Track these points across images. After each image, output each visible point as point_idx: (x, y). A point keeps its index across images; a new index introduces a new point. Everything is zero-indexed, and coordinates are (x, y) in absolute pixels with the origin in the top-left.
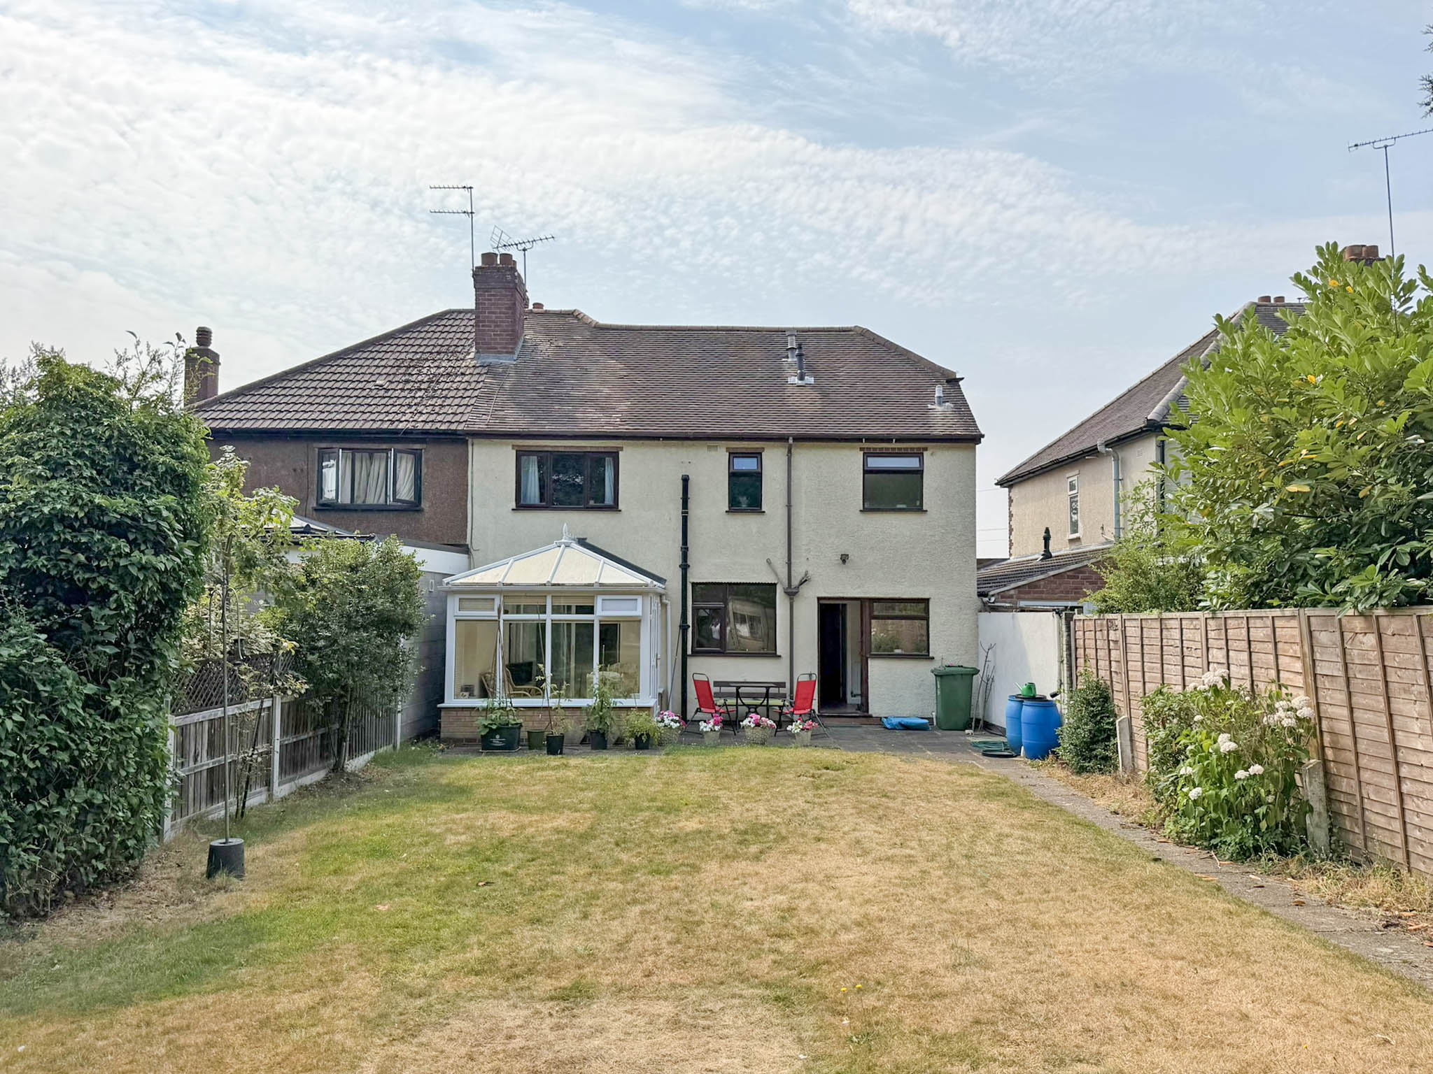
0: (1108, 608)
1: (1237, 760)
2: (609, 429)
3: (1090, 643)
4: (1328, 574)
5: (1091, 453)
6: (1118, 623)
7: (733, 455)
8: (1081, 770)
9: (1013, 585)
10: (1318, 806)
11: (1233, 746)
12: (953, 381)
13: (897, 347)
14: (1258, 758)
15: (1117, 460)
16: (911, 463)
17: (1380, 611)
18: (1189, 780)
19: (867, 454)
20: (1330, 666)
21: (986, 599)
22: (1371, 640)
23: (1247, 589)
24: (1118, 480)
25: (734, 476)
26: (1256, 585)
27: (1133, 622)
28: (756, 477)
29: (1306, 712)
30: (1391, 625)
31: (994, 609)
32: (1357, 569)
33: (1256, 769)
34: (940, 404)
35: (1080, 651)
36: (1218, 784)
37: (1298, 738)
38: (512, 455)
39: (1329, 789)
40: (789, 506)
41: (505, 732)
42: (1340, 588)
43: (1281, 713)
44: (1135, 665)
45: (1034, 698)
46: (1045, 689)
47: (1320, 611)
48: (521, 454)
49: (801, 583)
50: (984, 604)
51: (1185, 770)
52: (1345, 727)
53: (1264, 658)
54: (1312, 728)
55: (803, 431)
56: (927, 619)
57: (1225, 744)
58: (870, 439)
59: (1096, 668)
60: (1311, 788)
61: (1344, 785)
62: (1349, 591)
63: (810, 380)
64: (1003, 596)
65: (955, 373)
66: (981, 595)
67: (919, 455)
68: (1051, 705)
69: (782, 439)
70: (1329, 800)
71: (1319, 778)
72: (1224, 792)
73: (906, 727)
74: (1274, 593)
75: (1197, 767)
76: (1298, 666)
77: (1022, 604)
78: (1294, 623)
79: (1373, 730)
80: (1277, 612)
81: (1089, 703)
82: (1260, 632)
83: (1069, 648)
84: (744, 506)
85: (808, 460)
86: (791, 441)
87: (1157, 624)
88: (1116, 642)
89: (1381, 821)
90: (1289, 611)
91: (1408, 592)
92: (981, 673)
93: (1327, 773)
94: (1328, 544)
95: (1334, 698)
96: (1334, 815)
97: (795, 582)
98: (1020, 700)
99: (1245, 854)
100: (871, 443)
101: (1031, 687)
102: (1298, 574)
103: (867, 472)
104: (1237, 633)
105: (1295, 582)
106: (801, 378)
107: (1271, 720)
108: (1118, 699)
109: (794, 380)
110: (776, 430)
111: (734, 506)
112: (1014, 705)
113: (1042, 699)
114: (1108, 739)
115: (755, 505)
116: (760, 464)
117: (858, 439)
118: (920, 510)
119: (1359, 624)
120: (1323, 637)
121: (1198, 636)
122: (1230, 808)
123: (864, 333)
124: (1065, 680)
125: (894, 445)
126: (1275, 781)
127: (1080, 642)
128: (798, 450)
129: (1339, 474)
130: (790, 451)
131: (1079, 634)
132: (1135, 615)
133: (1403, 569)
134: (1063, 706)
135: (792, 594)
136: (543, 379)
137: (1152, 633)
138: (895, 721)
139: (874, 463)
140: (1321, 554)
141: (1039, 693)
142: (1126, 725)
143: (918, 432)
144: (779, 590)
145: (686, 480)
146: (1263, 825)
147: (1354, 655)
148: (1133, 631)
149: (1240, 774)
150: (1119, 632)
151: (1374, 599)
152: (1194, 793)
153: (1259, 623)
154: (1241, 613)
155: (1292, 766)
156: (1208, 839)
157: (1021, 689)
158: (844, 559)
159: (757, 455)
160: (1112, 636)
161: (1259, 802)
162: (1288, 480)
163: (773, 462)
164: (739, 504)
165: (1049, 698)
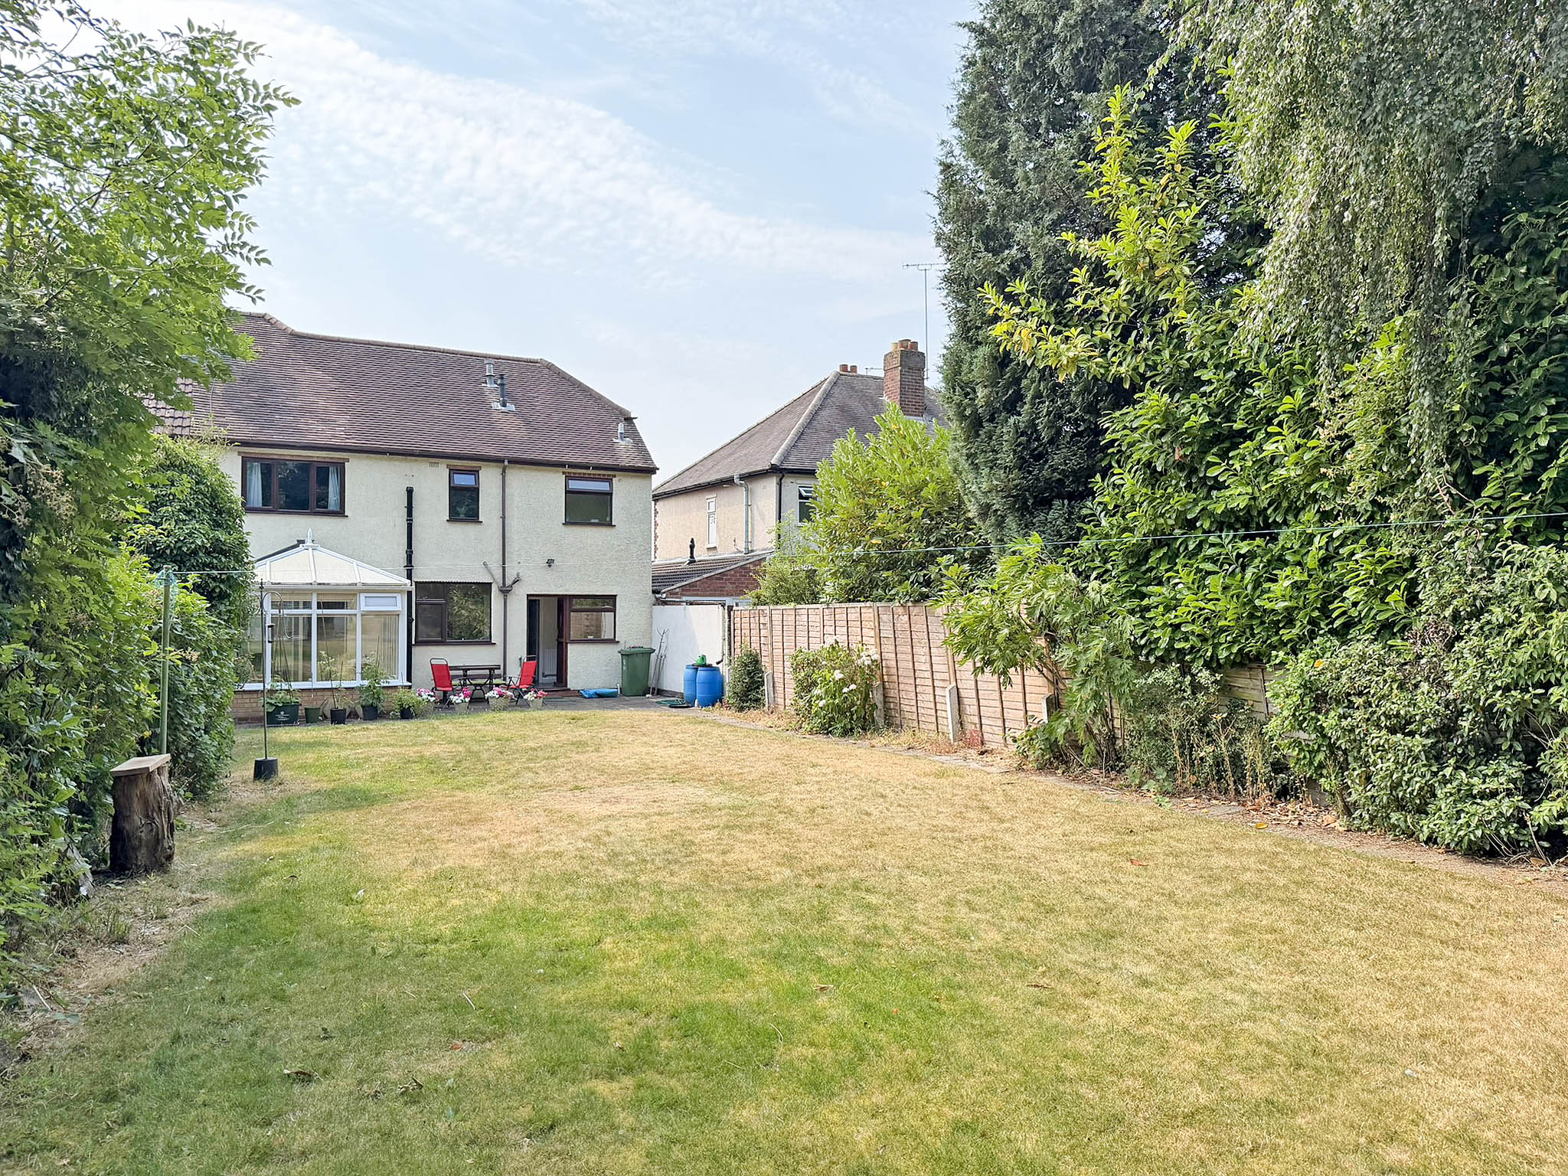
0: (759, 601)
1: (843, 682)
2: (334, 442)
3: (746, 626)
4: (887, 585)
5: (726, 483)
6: (767, 612)
7: (453, 471)
8: (741, 709)
9: (679, 585)
10: (880, 706)
11: (842, 676)
12: (629, 420)
13: (581, 383)
14: (853, 681)
15: (747, 490)
16: (603, 486)
17: (910, 604)
18: (820, 698)
19: (568, 477)
20: (887, 632)
21: (658, 596)
22: (906, 618)
23: (847, 592)
24: (748, 505)
25: (454, 491)
26: (851, 589)
27: (777, 611)
28: (473, 493)
29: (876, 657)
30: (915, 610)
31: (665, 603)
32: (901, 582)
33: (853, 687)
34: (622, 439)
35: (738, 632)
36: (834, 697)
37: (872, 670)
38: (238, 461)
39: (885, 697)
40: (503, 518)
41: (289, 709)
42: (892, 592)
43: (864, 658)
44: (777, 638)
45: (705, 665)
46: (711, 660)
47: (883, 604)
48: (246, 461)
49: (514, 583)
50: (657, 599)
51: (817, 691)
52: (894, 663)
53: (855, 630)
54: (878, 664)
55: (516, 455)
56: (615, 611)
57: (838, 675)
58: (572, 466)
59: (750, 640)
60: (877, 697)
61: (892, 693)
62: (897, 594)
63: (511, 407)
64: (671, 593)
65: (629, 413)
66: (654, 592)
67: (610, 481)
68: (716, 670)
69: (498, 460)
70: (885, 702)
71: (881, 691)
72: (837, 701)
73: (600, 696)
74: (861, 594)
75: (823, 690)
76: (872, 633)
77: (684, 599)
78: (871, 610)
79: (905, 664)
80: (863, 604)
81: (746, 665)
82: (853, 615)
83: (729, 630)
84: (462, 516)
85: (519, 479)
86: (506, 463)
87: (793, 612)
88: (764, 624)
89: (907, 708)
90: (868, 604)
91: (921, 594)
92: (657, 652)
93: (884, 688)
94: (888, 570)
95: (888, 648)
96: (887, 709)
97: (508, 582)
98: (696, 668)
99: (847, 732)
100: (572, 469)
101: (703, 658)
102: (873, 584)
103: (568, 492)
104: (841, 616)
105: (871, 588)
106: (504, 405)
107: (859, 662)
108: (765, 661)
109: (497, 406)
110: (492, 452)
111: (454, 517)
112: (691, 671)
113: (710, 666)
114: (758, 688)
115: (473, 516)
116: (477, 480)
117: (561, 465)
118: (610, 525)
119: (901, 610)
120: (884, 618)
121: (818, 619)
122: (839, 709)
123: (550, 367)
124: (726, 652)
125: (591, 471)
126: (861, 692)
127: (738, 626)
128: (511, 471)
129: (894, 536)
130: (504, 471)
131: (738, 620)
132: (778, 607)
133: (920, 583)
134: (724, 670)
135: (505, 591)
136: (252, 386)
137: (790, 619)
138: (592, 692)
139: (575, 485)
140: (885, 574)
141: (708, 662)
142: (770, 677)
143: (609, 462)
144: (494, 588)
145: (410, 492)
146: (855, 717)
147: (898, 625)
148: (777, 617)
149: (845, 690)
150: (767, 618)
151: (907, 598)
152: (822, 703)
153: (853, 610)
154: (843, 605)
155: (869, 687)
156: (826, 730)
157: (696, 660)
158: (550, 562)
159: (475, 472)
160: (762, 620)
161: (853, 704)
162: (872, 536)
163: (489, 480)
164: (458, 514)
165: (715, 665)
